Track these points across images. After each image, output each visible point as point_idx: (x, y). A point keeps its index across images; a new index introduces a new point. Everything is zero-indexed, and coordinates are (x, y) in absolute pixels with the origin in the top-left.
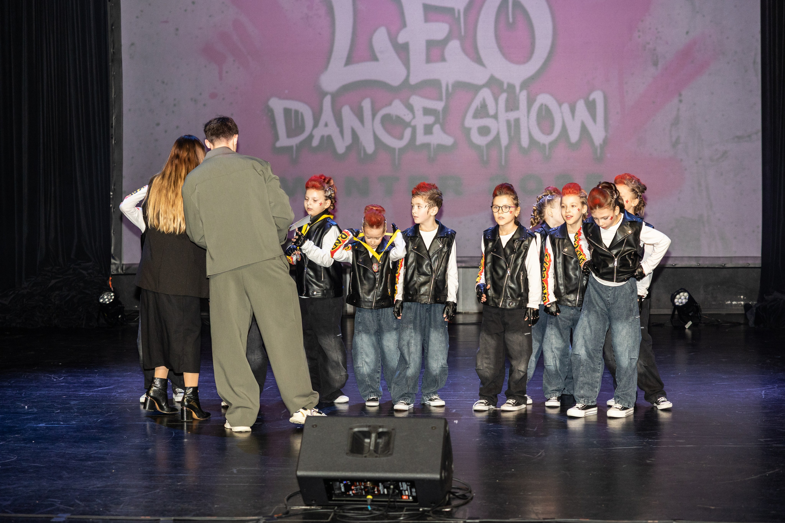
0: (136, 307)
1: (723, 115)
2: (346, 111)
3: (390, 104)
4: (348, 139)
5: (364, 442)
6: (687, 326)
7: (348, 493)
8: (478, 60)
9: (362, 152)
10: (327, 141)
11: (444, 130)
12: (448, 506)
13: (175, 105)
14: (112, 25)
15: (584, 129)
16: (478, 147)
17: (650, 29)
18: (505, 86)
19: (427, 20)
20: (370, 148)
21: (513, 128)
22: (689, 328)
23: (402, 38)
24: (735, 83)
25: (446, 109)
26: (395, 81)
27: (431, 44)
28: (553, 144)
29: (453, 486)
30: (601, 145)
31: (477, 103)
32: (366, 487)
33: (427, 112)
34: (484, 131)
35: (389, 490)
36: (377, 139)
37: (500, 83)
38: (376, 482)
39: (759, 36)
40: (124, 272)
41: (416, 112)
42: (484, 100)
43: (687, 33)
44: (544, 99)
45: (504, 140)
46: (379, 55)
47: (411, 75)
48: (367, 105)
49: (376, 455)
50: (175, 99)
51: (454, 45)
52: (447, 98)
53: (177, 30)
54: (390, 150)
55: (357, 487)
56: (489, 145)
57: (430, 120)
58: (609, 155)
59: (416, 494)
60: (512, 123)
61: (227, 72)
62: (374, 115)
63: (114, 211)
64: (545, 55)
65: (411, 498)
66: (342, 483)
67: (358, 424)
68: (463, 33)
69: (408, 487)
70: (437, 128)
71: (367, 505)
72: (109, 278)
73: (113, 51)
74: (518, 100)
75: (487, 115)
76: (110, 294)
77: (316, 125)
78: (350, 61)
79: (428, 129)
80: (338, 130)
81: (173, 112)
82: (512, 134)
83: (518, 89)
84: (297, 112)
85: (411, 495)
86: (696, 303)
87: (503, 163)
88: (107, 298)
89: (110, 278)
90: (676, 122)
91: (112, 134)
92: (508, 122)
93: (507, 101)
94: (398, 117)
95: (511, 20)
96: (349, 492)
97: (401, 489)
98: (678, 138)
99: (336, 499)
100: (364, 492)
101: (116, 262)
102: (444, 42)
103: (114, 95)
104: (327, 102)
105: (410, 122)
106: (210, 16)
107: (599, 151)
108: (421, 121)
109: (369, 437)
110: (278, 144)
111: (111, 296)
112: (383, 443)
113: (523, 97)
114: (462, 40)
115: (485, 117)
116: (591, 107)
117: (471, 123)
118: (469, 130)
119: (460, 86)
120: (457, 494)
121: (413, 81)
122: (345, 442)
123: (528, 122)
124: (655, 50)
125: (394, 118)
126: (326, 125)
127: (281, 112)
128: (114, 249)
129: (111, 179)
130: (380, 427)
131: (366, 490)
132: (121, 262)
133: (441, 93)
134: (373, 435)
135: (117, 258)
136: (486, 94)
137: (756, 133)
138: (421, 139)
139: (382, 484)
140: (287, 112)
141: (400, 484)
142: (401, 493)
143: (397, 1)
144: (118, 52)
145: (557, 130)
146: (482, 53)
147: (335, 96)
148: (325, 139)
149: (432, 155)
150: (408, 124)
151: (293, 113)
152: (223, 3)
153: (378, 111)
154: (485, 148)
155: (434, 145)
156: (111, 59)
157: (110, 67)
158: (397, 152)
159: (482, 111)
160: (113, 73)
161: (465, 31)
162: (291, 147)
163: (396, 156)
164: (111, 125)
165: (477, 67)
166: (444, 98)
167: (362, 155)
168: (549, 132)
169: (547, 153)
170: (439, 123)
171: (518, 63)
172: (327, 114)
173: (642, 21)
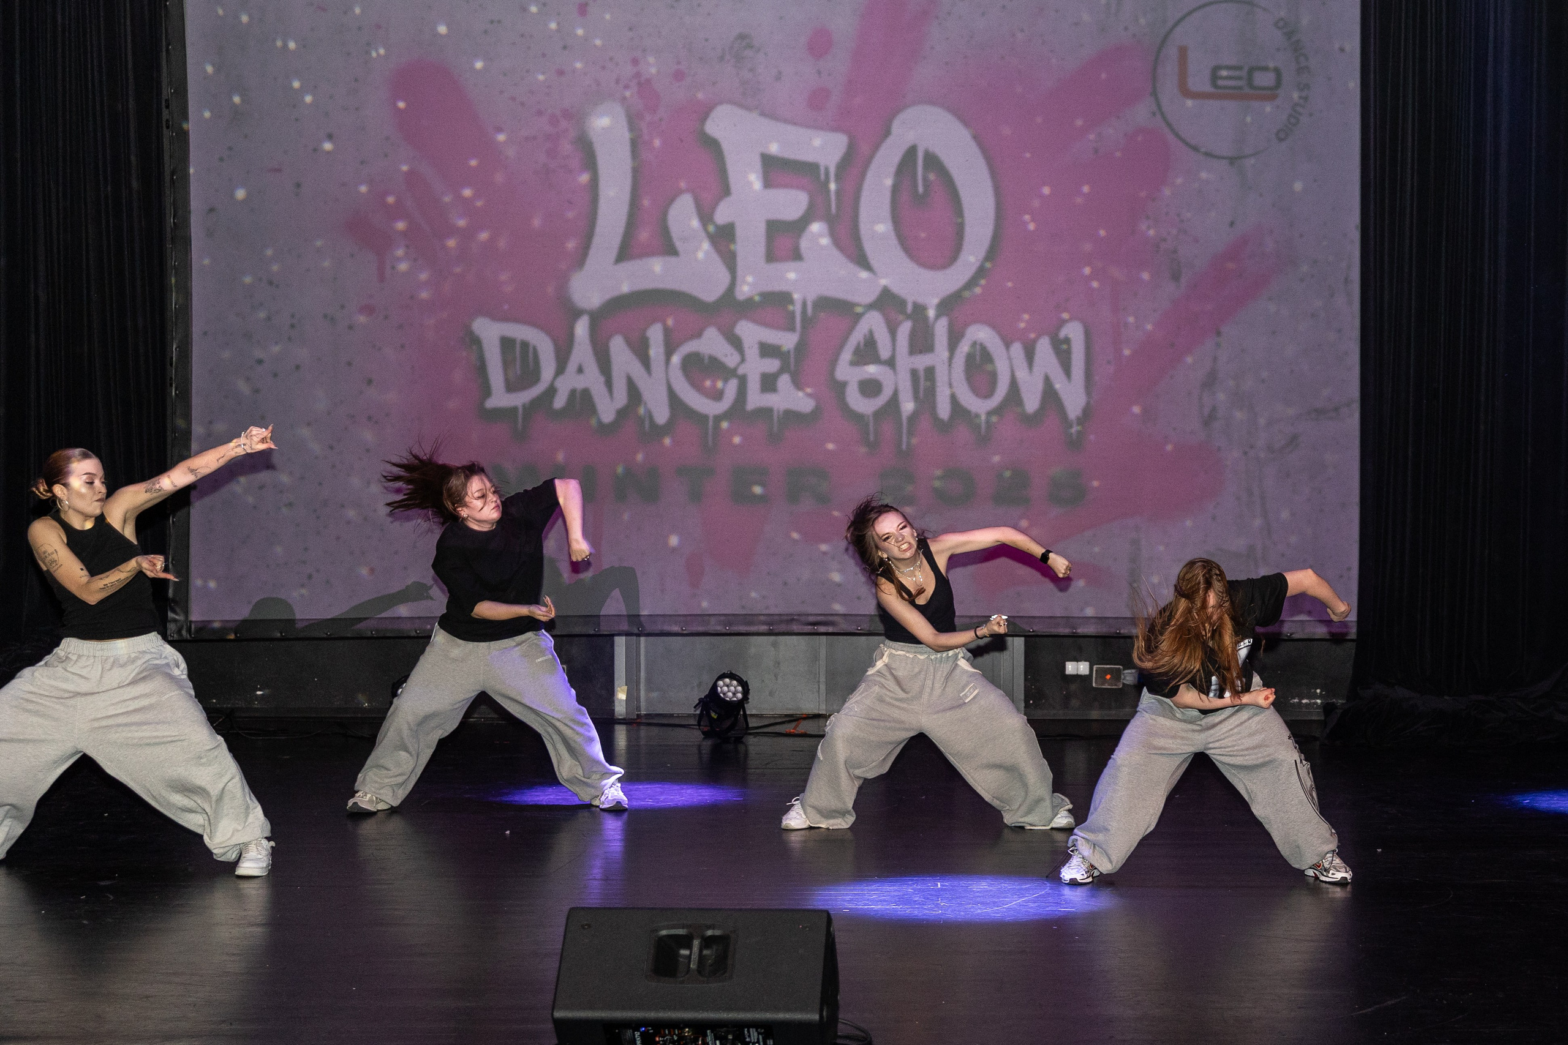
0: (214, 701)
1: (1292, 371)
2: (618, 346)
3: (698, 335)
4: (621, 398)
8: (861, 260)
9: (647, 420)
10: (582, 399)
11: (798, 384)
13: (293, 326)
14: (173, 174)
15: (1049, 389)
16: (858, 418)
17: (1167, 214)
18: (910, 308)
19: (768, 184)
20: (662, 415)
21: (922, 384)
23: (723, 214)
24: (1313, 313)
25: (801, 347)
26: (710, 294)
27: (775, 228)
28: (993, 416)
29: (839, 1034)
30: (1078, 418)
31: (857, 336)
33: (767, 350)
34: (870, 388)
35: (724, 1042)
36: (674, 400)
37: (903, 303)
39: (1356, 234)
40: (193, 636)
41: (747, 351)
42: (871, 332)
43: (1232, 224)
44: (979, 333)
45: (908, 406)
46: (678, 244)
47: (738, 283)
48: (655, 334)
49: (701, 978)
50: (293, 316)
51: (818, 231)
52: (803, 327)
53: (298, 185)
54: (702, 418)
56: (878, 414)
57: (772, 365)
58: (1092, 437)
60: (922, 374)
61: (393, 268)
62: (669, 354)
63: (173, 521)
64: (981, 253)
66: (638, 1031)
67: (666, 923)
68: (834, 210)
69: (761, 1037)
70: (784, 381)
73: (174, 223)
74: (933, 335)
75: (877, 360)
77: (560, 370)
78: (626, 252)
79: (769, 383)
80: (602, 379)
81: (289, 339)
82: (922, 395)
83: (931, 313)
84: (525, 345)
87: (904, 447)
90: (1211, 381)
91: (171, 378)
92: (914, 373)
93: (913, 336)
94: (714, 360)
95: (921, 189)
97: (748, 1040)
98: (1214, 409)
101: (177, 617)
102: (799, 226)
103: (175, 305)
104: (582, 327)
105: (736, 369)
106: (362, 162)
107: (1075, 428)
108: (756, 367)
109: (689, 947)
110: (491, 403)
112: (713, 957)
113: (941, 329)
114: (833, 224)
115: (873, 363)
116: (1062, 349)
117: (846, 371)
118: (841, 386)
119: (826, 304)
121: (742, 294)
122: (643, 956)
123: (950, 373)
124: (1175, 252)
125: (706, 361)
126: (580, 370)
127: (496, 343)
128: (175, 593)
130: (709, 927)
132: (187, 618)
133: (793, 318)
134: (696, 943)
135: (178, 610)
136: (873, 322)
137: (1351, 404)
139: (712, 1031)
140: (507, 343)
141: (746, 1031)
143: (713, 146)
144: (183, 224)
145: (1002, 389)
146: (869, 247)
147: (599, 319)
148: (578, 395)
149: (775, 429)
150: (731, 373)
151: (518, 346)
152: (387, 138)
153: (678, 345)
154: (871, 418)
155: (778, 412)
156: (169, 235)
157: (169, 251)
158: (711, 423)
159: (867, 352)
160: (172, 262)
161: (838, 207)
162: (514, 409)
163: (710, 429)
164: (168, 361)
165: (858, 271)
166: (798, 326)
167: (646, 427)
168: (987, 392)
169: (983, 431)
170: (789, 371)
171: (933, 267)
172: (582, 350)
173: (1154, 200)
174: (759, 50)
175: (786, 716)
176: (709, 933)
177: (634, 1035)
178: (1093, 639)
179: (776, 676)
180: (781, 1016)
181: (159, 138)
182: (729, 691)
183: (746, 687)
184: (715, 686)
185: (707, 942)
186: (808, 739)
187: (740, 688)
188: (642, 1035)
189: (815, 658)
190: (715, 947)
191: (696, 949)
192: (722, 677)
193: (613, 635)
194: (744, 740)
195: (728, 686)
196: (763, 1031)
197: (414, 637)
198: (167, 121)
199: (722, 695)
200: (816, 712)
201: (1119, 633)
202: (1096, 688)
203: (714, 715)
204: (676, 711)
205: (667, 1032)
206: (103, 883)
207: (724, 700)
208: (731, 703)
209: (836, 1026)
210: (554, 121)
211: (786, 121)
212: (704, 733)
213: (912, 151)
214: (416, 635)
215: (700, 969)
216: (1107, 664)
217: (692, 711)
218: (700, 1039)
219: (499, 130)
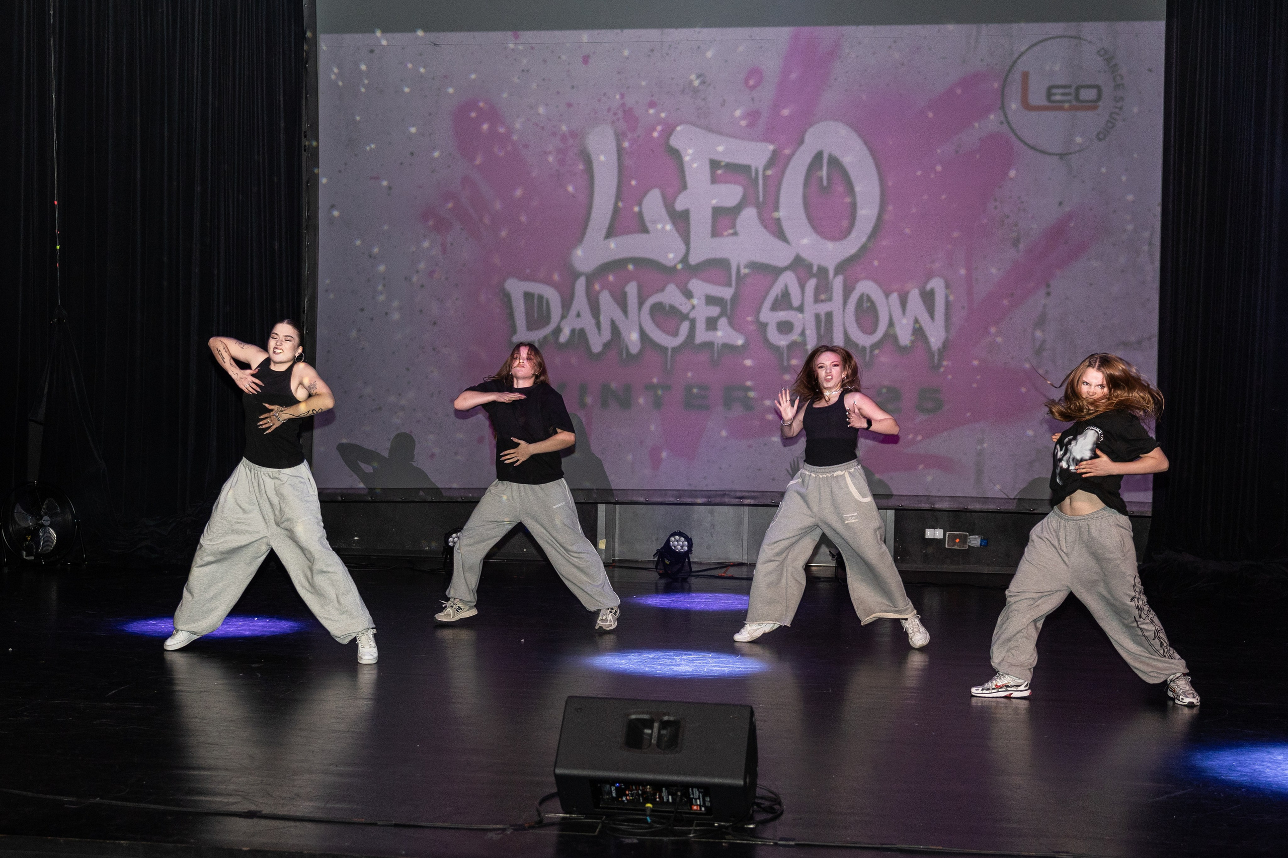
1: (1105, 314)
2: (606, 299)
3: (662, 290)
4: (607, 335)
8: (781, 235)
9: (624, 352)
10: (580, 336)
11: (731, 324)
13: (384, 284)
14: (307, 180)
15: (918, 327)
16: (776, 349)
17: (1011, 197)
18: (815, 269)
19: (714, 180)
20: (635, 346)
21: (823, 324)
23: (680, 204)
24: (1123, 271)
25: (735, 298)
26: (671, 260)
27: (718, 212)
28: (874, 346)
30: (939, 349)
31: (776, 290)
33: (711, 300)
34: (785, 327)
36: (644, 336)
37: (809, 266)
39: (1158, 210)
41: (696, 301)
42: (786, 287)
43: (1060, 204)
44: (866, 287)
45: (811, 340)
46: (649, 225)
47: (692, 251)
48: (632, 289)
50: (384, 277)
51: (749, 214)
52: (737, 283)
53: (390, 186)
54: (663, 349)
56: (790, 346)
57: (714, 311)
58: (949, 363)
60: (823, 317)
61: (452, 244)
62: (641, 304)
64: (869, 228)
68: (761, 199)
70: (723, 321)
73: (308, 215)
74: (832, 289)
75: (790, 307)
77: (565, 315)
78: (610, 233)
80: (593, 321)
81: (381, 293)
82: (822, 329)
83: (831, 273)
84: (541, 297)
90: (1041, 322)
92: (817, 316)
93: (817, 289)
94: (672, 308)
95: (825, 182)
98: (1044, 341)
102: (736, 210)
103: (307, 271)
104: (580, 285)
105: (687, 315)
106: (433, 171)
107: (936, 357)
108: (702, 312)
109: (650, 727)
112: (668, 736)
113: (838, 284)
114: (759, 207)
115: (787, 309)
116: (928, 298)
117: (768, 316)
118: (763, 326)
119: (754, 267)
121: (694, 260)
122: (618, 732)
123: (844, 316)
124: (1016, 225)
125: (667, 307)
126: (578, 315)
127: (521, 297)
133: (730, 277)
136: (789, 279)
137: (1149, 339)
138: (702, 335)
140: (528, 296)
143: (676, 155)
144: (314, 216)
145: (882, 328)
146: (786, 224)
147: (591, 279)
148: (577, 332)
149: (716, 357)
150: (685, 317)
151: (536, 297)
152: (450, 154)
153: (647, 298)
154: (785, 350)
155: (718, 344)
156: (304, 225)
157: (304, 235)
158: (669, 353)
159: (783, 302)
160: (306, 242)
161: (764, 196)
163: (669, 358)
164: (302, 310)
165: (778, 243)
166: (734, 283)
167: (624, 356)
168: (870, 329)
169: (867, 358)
170: (726, 315)
171: (833, 239)
172: (580, 301)
173: (1000, 187)
174: (710, 85)
175: (719, 563)
176: (666, 718)
177: (611, 789)
178: (947, 513)
179: (712, 535)
180: (717, 780)
181: (300, 156)
182: (678, 545)
183: (690, 543)
184: (668, 541)
185: (664, 725)
186: (734, 581)
187: (686, 543)
188: (617, 789)
189: (740, 523)
190: (669, 729)
191: (656, 729)
192: (673, 535)
193: (597, 503)
194: (688, 580)
195: (677, 541)
196: (702, 790)
197: (460, 502)
198: (305, 146)
199: (673, 547)
200: (740, 561)
201: (966, 509)
202: (948, 549)
203: (667, 562)
204: (640, 558)
205: (634, 788)
206: (253, 666)
207: (674, 550)
208: (679, 553)
209: (755, 790)
210: (564, 139)
211: (727, 135)
212: (659, 574)
213: (819, 156)
214: (461, 500)
215: (658, 745)
216: (956, 532)
217: (651, 558)
218: (658, 794)
219: (526, 146)
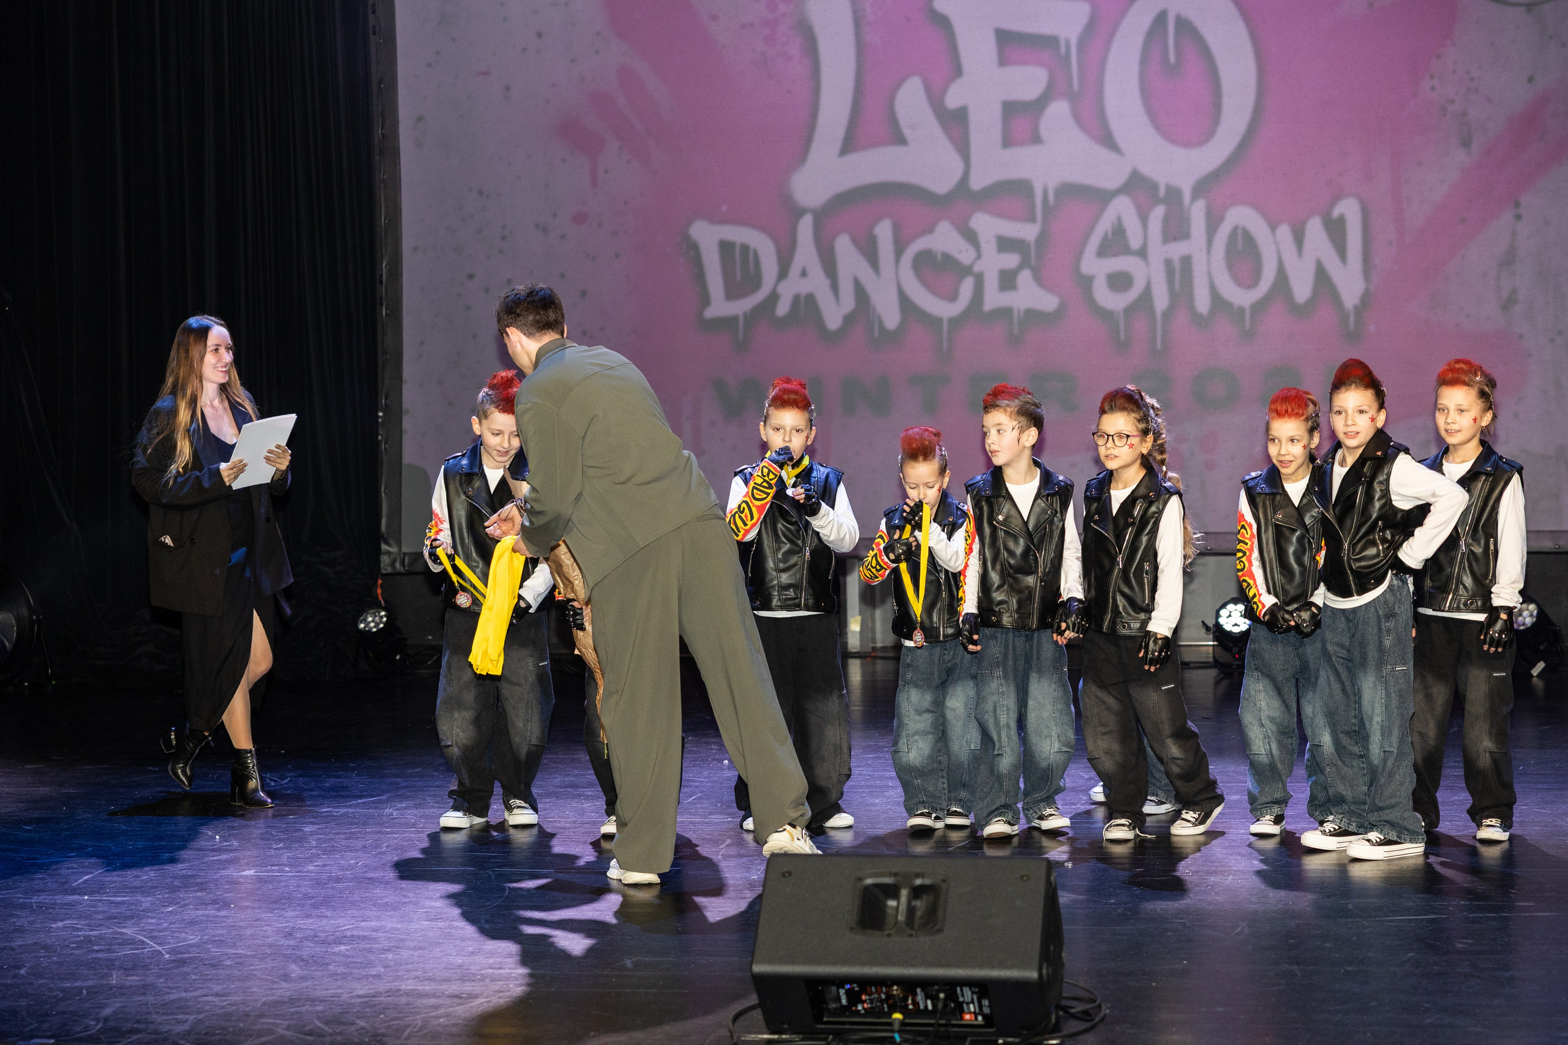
0: (430, 637)
2: (844, 246)
3: (930, 230)
4: (848, 302)
5: (885, 905)
6: (1535, 672)
7: (854, 1008)
8: (1108, 140)
9: (876, 327)
10: (806, 306)
11: (1039, 279)
12: (1055, 1035)
13: (504, 238)
14: (380, 82)
15: (1321, 275)
16: (1107, 315)
17: (1454, 71)
18: (1162, 192)
19: (1003, 61)
20: (891, 318)
21: (1177, 275)
22: (1539, 676)
23: (953, 99)
25: (1042, 239)
26: (942, 186)
27: (1011, 109)
28: (1258, 307)
29: (1065, 995)
30: (1356, 307)
31: (1104, 225)
32: (889, 996)
33: (1005, 244)
34: (1120, 282)
35: (935, 1001)
36: (905, 302)
37: (1151, 186)
38: (910, 985)
40: (407, 568)
41: (983, 245)
42: (1119, 219)
43: (1531, 79)
44: (1241, 216)
45: (1161, 301)
46: (907, 132)
47: (973, 171)
48: (884, 231)
49: (910, 932)
50: (504, 227)
51: (1059, 110)
52: (1045, 218)
53: (508, 88)
54: (934, 322)
55: (872, 997)
56: (1129, 310)
57: (1011, 260)
58: (1372, 328)
59: (991, 1010)
60: (1177, 265)
61: (606, 171)
62: (899, 252)
63: (385, 448)
64: (1242, 127)
65: (980, 1018)
66: (843, 988)
67: (873, 871)
68: (1076, 87)
69: (975, 997)
70: (1025, 278)
71: (893, 1031)
72: (377, 581)
73: (382, 134)
74: (1189, 219)
75: (1126, 250)
76: (379, 613)
77: (783, 273)
78: (849, 145)
79: (1008, 281)
80: (827, 282)
81: (501, 251)
82: (1177, 287)
83: (1187, 197)
84: (745, 248)
85: (981, 1012)
86: (1554, 625)
87: (1159, 346)
88: (373, 622)
89: (380, 582)
90: (1509, 259)
91: (381, 297)
92: (1168, 263)
93: (1166, 220)
94: (947, 256)
95: (1172, 58)
96: (856, 1007)
97: (961, 999)
98: (1514, 291)
99: (831, 1019)
100: (885, 1006)
101: (391, 549)
102: (1039, 105)
103: (385, 220)
104: (805, 226)
105: (970, 267)
106: (573, 61)
107: (1352, 319)
108: (993, 263)
109: (896, 896)
110: (710, 313)
111: (381, 617)
112: (923, 908)
113: (1198, 212)
114: (1074, 99)
115: (1122, 254)
116: (1336, 230)
117: (1094, 266)
118: (1087, 282)
119: (1069, 191)
120: (1073, 1011)
121: (976, 183)
122: (847, 906)
123: (1209, 262)
124: (1465, 114)
125: (939, 257)
126: (804, 274)
127: (715, 248)
128: (388, 525)
129: (380, 384)
130: (918, 876)
131: (891, 1002)
132: (400, 549)
133: (1033, 206)
134: (904, 893)
135: (391, 541)
136: (1122, 208)
138: (993, 299)
139: (922, 990)
140: (726, 248)
141: (958, 989)
142: (960, 1009)
143: (943, 23)
144: (392, 134)
145: (1268, 276)
146: (1116, 126)
147: (821, 217)
148: (802, 301)
149: (1016, 331)
150: (965, 271)
151: (737, 248)
153: (908, 243)
154: (1121, 315)
155: (1019, 310)
156: (378, 149)
157: (377, 163)
158: (945, 326)
159: (1116, 243)
160: (381, 175)
161: (1080, 83)
162: (735, 319)
163: (945, 334)
164: (378, 279)
165: (1104, 153)
166: (1039, 216)
167: (876, 333)
168: (1252, 281)
169: (1248, 324)
170: (1030, 267)
171: (1188, 144)
172: (806, 251)
173: (1439, 57)
176: (919, 881)
181: (366, 42)
185: (916, 892)
190: (924, 897)
196: (976, 989)
198: (374, 27)
213: (1161, 18)
215: (909, 923)
219: (714, 17)
